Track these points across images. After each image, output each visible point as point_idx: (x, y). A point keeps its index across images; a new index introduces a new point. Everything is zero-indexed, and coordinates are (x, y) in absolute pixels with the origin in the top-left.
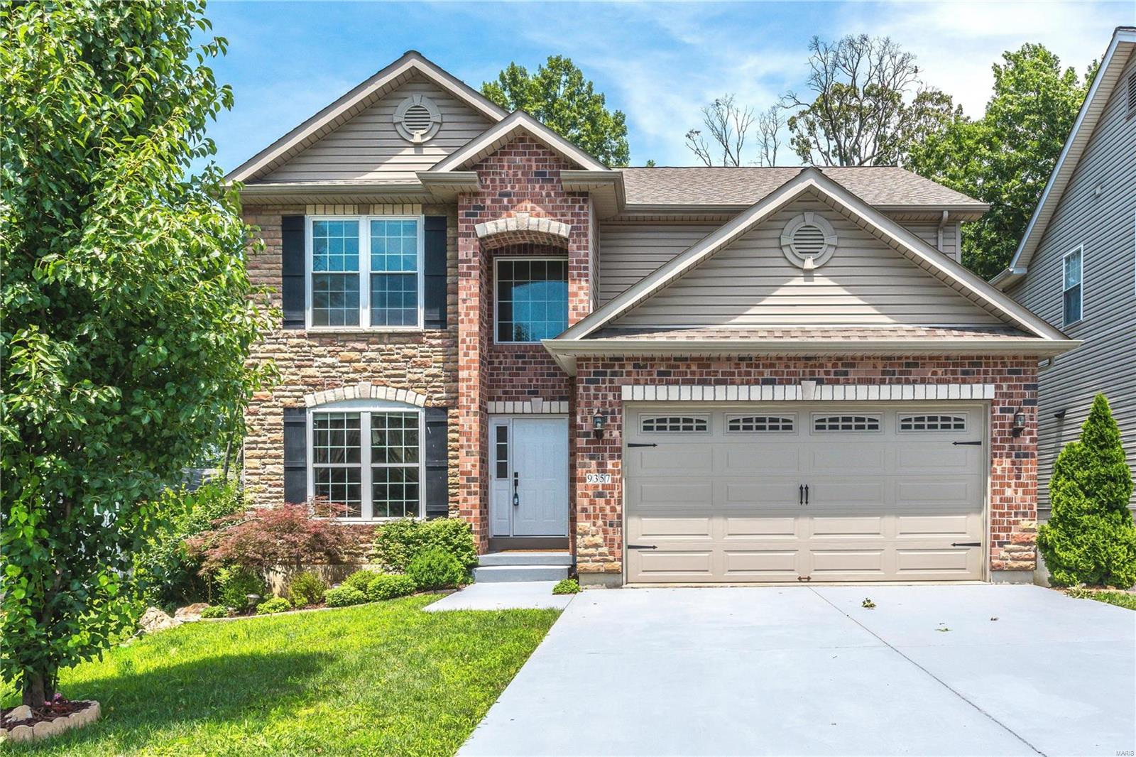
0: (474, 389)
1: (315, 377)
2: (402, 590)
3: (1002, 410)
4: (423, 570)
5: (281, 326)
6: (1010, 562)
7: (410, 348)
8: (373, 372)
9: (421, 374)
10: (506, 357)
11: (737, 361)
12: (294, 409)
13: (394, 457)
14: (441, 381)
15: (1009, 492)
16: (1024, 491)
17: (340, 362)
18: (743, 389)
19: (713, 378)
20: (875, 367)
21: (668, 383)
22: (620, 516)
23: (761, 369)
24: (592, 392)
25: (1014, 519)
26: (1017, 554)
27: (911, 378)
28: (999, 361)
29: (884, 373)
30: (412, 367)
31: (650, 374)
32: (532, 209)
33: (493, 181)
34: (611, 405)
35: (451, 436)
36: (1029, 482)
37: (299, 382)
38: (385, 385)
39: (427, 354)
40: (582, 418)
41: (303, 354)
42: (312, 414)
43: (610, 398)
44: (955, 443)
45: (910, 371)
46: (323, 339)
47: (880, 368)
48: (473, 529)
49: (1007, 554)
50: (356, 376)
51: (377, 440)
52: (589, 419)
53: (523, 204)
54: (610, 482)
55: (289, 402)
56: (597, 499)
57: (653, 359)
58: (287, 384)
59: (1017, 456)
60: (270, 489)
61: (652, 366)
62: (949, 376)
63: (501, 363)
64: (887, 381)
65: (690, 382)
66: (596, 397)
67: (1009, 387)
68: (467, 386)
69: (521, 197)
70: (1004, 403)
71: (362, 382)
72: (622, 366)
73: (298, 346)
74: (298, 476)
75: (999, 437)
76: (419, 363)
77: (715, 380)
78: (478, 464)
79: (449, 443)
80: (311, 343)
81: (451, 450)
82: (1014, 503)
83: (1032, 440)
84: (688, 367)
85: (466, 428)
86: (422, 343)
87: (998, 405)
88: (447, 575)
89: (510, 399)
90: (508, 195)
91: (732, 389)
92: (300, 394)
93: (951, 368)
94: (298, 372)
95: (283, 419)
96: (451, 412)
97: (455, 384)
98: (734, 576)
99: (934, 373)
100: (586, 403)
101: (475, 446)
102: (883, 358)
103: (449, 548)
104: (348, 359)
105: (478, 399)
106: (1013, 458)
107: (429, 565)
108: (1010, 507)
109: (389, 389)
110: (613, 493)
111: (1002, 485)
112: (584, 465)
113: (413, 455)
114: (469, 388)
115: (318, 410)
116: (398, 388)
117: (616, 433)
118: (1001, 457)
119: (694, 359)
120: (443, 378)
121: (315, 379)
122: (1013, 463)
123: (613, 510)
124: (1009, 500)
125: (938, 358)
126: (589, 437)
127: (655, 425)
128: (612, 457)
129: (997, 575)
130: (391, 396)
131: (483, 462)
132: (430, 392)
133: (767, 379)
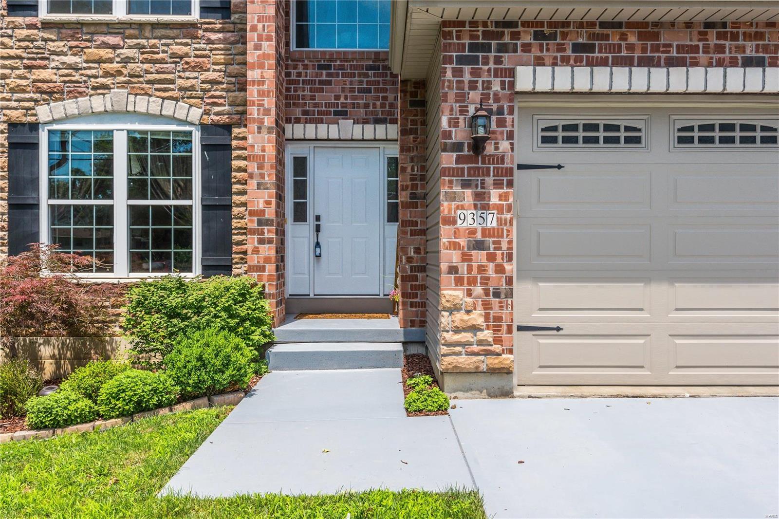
0: (268, 96)
1: (51, 81)
2: (154, 401)
4: (189, 366)
5: (5, 12)
7: (181, 44)
8: (131, 76)
9: (195, 79)
10: (306, 67)
11: (702, 29)
12: (23, 125)
13: (159, 192)
14: (223, 90)
17: (87, 62)
18: (716, 73)
19: (663, 56)
21: (591, 63)
22: (510, 281)
23: (741, 42)
24: (467, 77)
30: (184, 71)
31: (561, 48)
34: (497, 99)
35: (235, 163)
37: (29, 89)
38: (146, 94)
39: (204, 52)
40: (449, 121)
41: (34, 50)
42: (46, 132)
43: (496, 87)
46: (63, 31)
48: (267, 291)
50: (108, 81)
51: (136, 169)
52: (461, 121)
54: (494, 224)
55: (15, 115)
56: (473, 252)
57: (566, 24)
58: (13, 91)
61: (564, 36)
63: (299, 75)
65: (627, 62)
66: (473, 86)
68: (259, 91)
71: (116, 90)
72: (515, 36)
73: (28, 40)
74: (27, 216)
76: (193, 64)
77: (666, 59)
78: (274, 201)
79: (234, 174)
80: (46, 35)
81: (235, 183)
84: (623, 37)
85: (257, 150)
86: (197, 38)
88: (229, 372)
89: (311, 121)
91: (697, 73)
92: (30, 104)
94: (28, 75)
95: (8, 138)
96: (236, 131)
97: (242, 94)
98: (684, 376)
100: (457, 95)
101: (269, 175)
103: (233, 322)
104: (97, 57)
105: (273, 109)
107: (200, 358)
109: (152, 99)
110: (499, 243)
112: (452, 197)
113: (185, 191)
114: (261, 93)
115: (55, 127)
116: (163, 99)
117: (504, 145)
119: (631, 25)
120: (224, 86)
121: (51, 85)
123: (500, 269)
126: (461, 150)
127: (560, 134)
128: (498, 184)
130: (154, 108)
131: (280, 199)
132: (208, 104)
133: (751, 57)
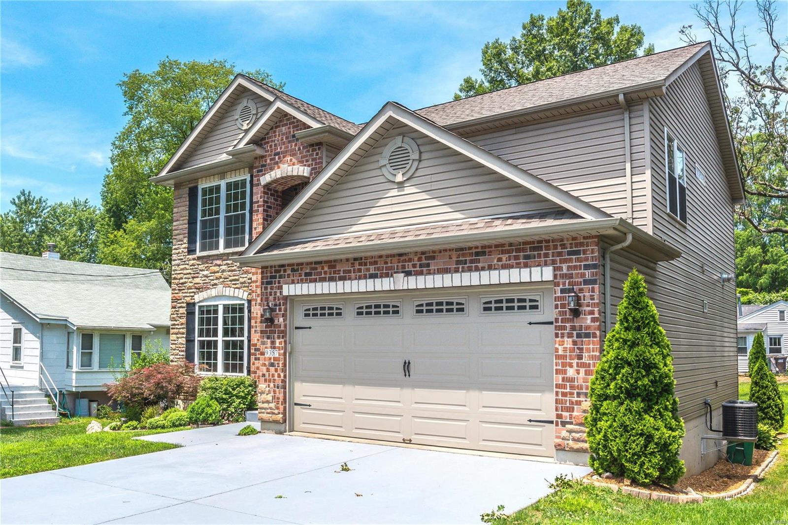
1: (199, 283)
3: (562, 291)
5: (186, 254)
6: (571, 442)
8: (225, 279)
9: (246, 278)
11: (352, 261)
12: (189, 304)
15: (571, 372)
16: (586, 371)
17: (211, 273)
18: (355, 283)
19: (337, 275)
20: (450, 258)
21: (310, 281)
22: (283, 381)
23: (368, 267)
24: (269, 290)
25: (576, 399)
26: (577, 435)
27: (480, 265)
28: (559, 244)
29: (458, 262)
30: (242, 274)
31: (300, 275)
32: (291, 160)
33: (271, 146)
34: (278, 299)
36: (591, 362)
37: (193, 287)
38: (229, 287)
41: (195, 270)
42: (198, 307)
43: (278, 294)
44: (530, 323)
45: (479, 259)
46: (204, 260)
47: (454, 259)
49: (568, 434)
50: (217, 282)
51: (226, 322)
53: (286, 159)
54: (277, 355)
55: (188, 299)
56: (271, 368)
57: (302, 264)
58: (188, 289)
59: (579, 336)
60: (180, 353)
61: (302, 269)
62: (513, 262)
64: (460, 270)
65: (323, 280)
66: (271, 294)
67: (569, 268)
69: (285, 154)
70: (564, 284)
71: (219, 286)
72: (285, 271)
73: (193, 265)
74: (191, 345)
75: (560, 318)
76: (245, 271)
77: (339, 277)
80: (198, 263)
82: (576, 383)
83: (593, 320)
84: (323, 268)
87: (559, 286)
90: (278, 154)
92: (193, 294)
93: (514, 254)
94: (193, 281)
95: (186, 310)
99: (500, 260)
100: (265, 298)
102: (457, 250)
104: (214, 271)
106: (575, 338)
108: (572, 387)
109: (231, 289)
110: (279, 363)
111: (564, 365)
112: (263, 343)
113: (242, 332)
115: (201, 304)
116: (235, 288)
117: (282, 320)
118: (562, 337)
119: (326, 262)
121: (200, 285)
122: (575, 343)
123: (279, 376)
124: (571, 380)
125: (503, 245)
126: (267, 322)
127: (311, 312)
128: (279, 337)
129: (561, 453)
130: (231, 293)
132: (250, 290)
133: (372, 274)
